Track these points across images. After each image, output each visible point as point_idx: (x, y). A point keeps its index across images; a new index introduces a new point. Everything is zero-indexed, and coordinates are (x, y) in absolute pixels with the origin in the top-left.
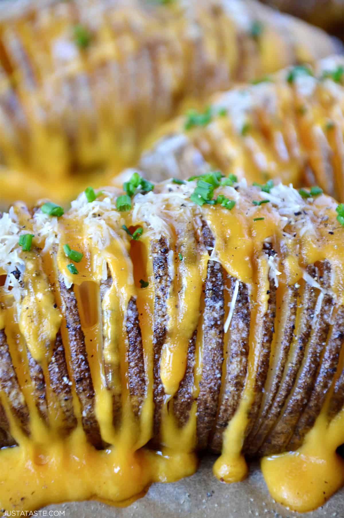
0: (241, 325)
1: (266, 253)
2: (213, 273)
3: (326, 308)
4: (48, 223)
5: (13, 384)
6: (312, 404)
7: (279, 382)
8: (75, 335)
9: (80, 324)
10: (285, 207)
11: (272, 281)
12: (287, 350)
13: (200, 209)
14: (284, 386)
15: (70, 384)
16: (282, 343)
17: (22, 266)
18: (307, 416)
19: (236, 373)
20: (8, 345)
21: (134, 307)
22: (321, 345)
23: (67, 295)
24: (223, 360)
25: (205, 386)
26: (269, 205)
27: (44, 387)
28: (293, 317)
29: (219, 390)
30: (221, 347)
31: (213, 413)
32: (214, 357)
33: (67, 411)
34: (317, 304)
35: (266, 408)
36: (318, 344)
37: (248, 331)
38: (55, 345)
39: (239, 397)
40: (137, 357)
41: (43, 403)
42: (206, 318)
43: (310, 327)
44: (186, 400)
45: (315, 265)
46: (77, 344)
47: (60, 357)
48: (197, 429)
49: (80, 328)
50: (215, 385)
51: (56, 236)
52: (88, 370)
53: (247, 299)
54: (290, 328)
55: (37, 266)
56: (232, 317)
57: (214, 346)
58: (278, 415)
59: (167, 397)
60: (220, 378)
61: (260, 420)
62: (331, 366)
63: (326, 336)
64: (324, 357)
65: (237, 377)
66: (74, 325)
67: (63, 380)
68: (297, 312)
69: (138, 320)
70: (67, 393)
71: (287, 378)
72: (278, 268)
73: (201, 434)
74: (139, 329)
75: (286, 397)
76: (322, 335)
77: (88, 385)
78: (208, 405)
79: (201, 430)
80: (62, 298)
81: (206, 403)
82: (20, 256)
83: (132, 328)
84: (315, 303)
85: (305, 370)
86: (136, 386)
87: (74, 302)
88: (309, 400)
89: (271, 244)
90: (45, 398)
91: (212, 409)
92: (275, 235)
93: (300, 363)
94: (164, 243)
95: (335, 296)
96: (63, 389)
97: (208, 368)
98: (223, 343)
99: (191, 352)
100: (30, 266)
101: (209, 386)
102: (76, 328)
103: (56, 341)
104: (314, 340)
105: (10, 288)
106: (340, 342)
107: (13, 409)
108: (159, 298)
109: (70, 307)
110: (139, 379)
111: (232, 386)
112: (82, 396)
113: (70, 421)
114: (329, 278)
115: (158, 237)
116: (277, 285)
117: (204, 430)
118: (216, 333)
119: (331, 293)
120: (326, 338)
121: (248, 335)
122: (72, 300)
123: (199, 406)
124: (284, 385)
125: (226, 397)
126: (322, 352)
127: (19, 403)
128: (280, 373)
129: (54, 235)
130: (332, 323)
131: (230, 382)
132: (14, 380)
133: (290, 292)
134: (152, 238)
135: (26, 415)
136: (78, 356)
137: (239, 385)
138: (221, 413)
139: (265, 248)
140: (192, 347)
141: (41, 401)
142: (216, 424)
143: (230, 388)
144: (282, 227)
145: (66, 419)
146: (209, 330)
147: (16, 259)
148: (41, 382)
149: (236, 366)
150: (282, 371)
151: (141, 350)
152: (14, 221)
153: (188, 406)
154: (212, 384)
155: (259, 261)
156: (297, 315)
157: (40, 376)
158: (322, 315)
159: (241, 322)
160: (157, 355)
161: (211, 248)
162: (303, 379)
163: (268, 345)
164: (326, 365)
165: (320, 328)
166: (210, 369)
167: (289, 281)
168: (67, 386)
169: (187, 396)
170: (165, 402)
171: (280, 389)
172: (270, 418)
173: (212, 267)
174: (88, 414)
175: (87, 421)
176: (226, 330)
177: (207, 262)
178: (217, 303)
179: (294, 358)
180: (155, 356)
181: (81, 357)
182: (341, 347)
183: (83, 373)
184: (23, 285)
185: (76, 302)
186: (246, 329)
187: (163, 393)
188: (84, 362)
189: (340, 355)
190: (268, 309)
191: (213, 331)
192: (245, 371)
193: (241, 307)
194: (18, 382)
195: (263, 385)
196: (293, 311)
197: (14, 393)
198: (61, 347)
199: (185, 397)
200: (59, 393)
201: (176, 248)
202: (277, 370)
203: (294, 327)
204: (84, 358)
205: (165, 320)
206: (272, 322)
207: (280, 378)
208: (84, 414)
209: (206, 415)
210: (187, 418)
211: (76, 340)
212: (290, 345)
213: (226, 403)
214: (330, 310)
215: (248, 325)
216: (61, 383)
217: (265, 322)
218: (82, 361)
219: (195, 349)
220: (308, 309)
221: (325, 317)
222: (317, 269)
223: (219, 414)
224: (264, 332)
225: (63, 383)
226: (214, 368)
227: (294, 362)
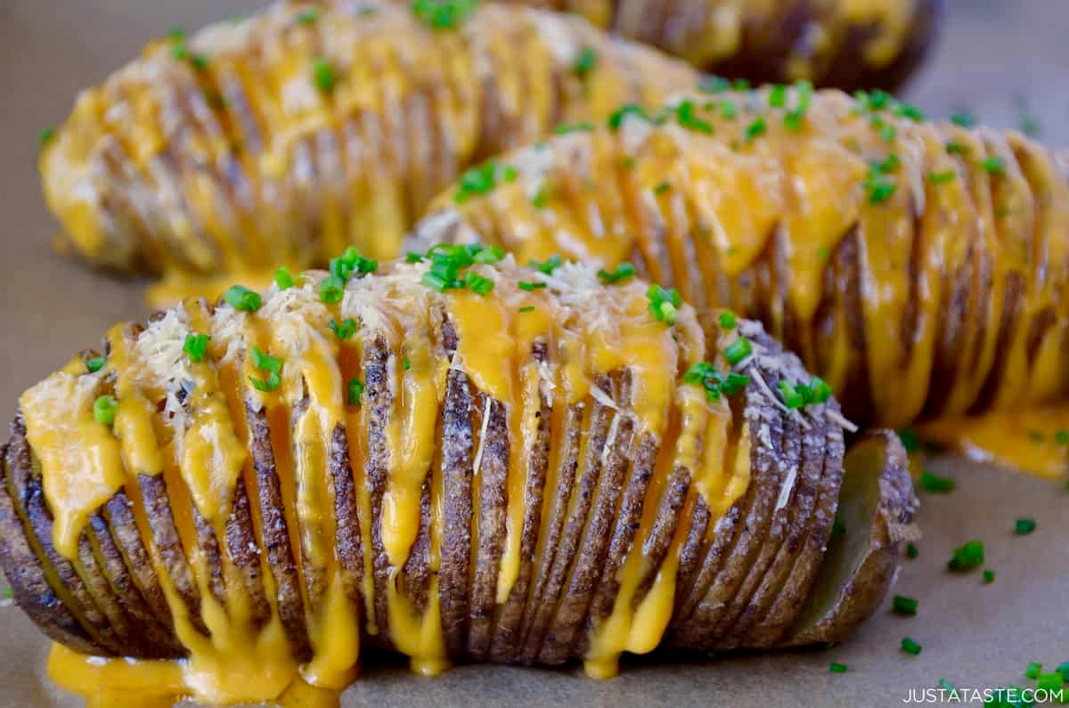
0: (497, 462)
1: (536, 358)
2: (456, 388)
3: (624, 436)
4: (232, 321)
5: (177, 553)
6: (605, 579)
7: (557, 545)
8: (266, 480)
9: (273, 463)
10: (570, 292)
11: (543, 398)
12: (567, 498)
13: (439, 296)
14: (563, 552)
15: (259, 552)
16: (559, 488)
17: (190, 384)
18: (600, 598)
19: (490, 534)
20: (168, 497)
21: (342, 437)
22: (615, 490)
23: (257, 422)
24: (472, 514)
25: (447, 554)
26: (546, 291)
27: (219, 560)
28: (575, 450)
29: (468, 558)
30: (469, 494)
31: (462, 594)
32: (459, 510)
33: (256, 593)
34: (611, 430)
35: (539, 584)
36: (610, 488)
37: (507, 471)
38: (235, 495)
39: (498, 568)
40: (348, 512)
41: (218, 583)
42: (445, 452)
43: (600, 464)
44: (421, 574)
45: (609, 375)
46: (270, 493)
47: (244, 513)
48: (442, 620)
49: (274, 469)
50: (461, 551)
51: (242, 338)
52: (285, 531)
53: (504, 425)
54: (571, 466)
55: (210, 382)
56: (484, 452)
57: (459, 493)
58: (559, 595)
59: (393, 571)
60: (469, 540)
61: (533, 604)
62: (632, 520)
63: (624, 477)
64: (621, 508)
65: (492, 539)
66: (265, 465)
67: (248, 547)
68: (582, 443)
69: (349, 458)
70: (254, 566)
71: (567, 540)
72: (553, 379)
73: (449, 627)
74: (350, 470)
75: (568, 567)
76: (617, 474)
77: (285, 554)
78: (453, 582)
79: (448, 621)
80: (249, 427)
81: (450, 579)
82: (189, 369)
83: (340, 469)
84: (607, 429)
85: (592, 527)
86: (348, 553)
87: (266, 431)
88: (601, 573)
89: (545, 345)
90: (221, 575)
91: (459, 588)
92: (550, 334)
93: (585, 516)
94: (383, 345)
95: (635, 419)
96: (249, 560)
97: (450, 527)
98: (471, 489)
99: (425, 503)
100: (201, 382)
101: (453, 553)
102: (268, 470)
103: (236, 489)
104: (605, 483)
105: (172, 415)
106: (644, 486)
107: (179, 592)
108: (374, 424)
109: (260, 438)
110: (351, 545)
111: (486, 554)
112: (277, 570)
113: (261, 609)
114: (628, 392)
115: (374, 338)
116: (550, 403)
117: (452, 621)
118: (461, 475)
119: (630, 414)
120: (624, 479)
121: (507, 477)
122: (263, 428)
123: (441, 582)
124: (563, 550)
125: (479, 570)
126: (618, 500)
127: (187, 583)
128: (557, 532)
129: (240, 337)
130: (633, 457)
131: (483, 547)
132: (177, 548)
133: (571, 414)
134: (365, 338)
135: (196, 602)
136: (271, 511)
137: (497, 552)
138: (475, 595)
139: (535, 350)
140: (427, 496)
141: (216, 580)
142: (470, 612)
143: (483, 556)
144: (563, 322)
145: (254, 606)
146: (451, 470)
147: (181, 372)
148: (214, 552)
149: (490, 523)
150: (561, 530)
151: (353, 501)
152: (182, 321)
153: (426, 583)
154: (458, 550)
155: (526, 369)
156: (582, 448)
157: (213, 542)
158: (617, 445)
159: (496, 459)
160: (375, 509)
161: (451, 352)
162: (592, 541)
163: (539, 490)
164: (623, 521)
165: (614, 465)
166: (453, 528)
167: (569, 399)
168: (254, 555)
169: (421, 568)
170: (391, 577)
171: (558, 557)
172: (547, 602)
173: (455, 379)
174: (285, 598)
175: (284, 608)
176: (476, 471)
177: (446, 371)
178: (460, 430)
179: (576, 510)
180: (372, 511)
181: (274, 511)
182: (645, 493)
183: (277, 536)
184: (190, 410)
185: (269, 431)
186: (504, 468)
187: (386, 564)
188: (279, 520)
189: (645, 505)
190: (538, 438)
191: (456, 472)
192: (503, 531)
193: (495, 437)
194: (183, 551)
195: (532, 550)
196: (575, 441)
197: (177, 567)
198: (244, 498)
199: (419, 571)
200: (242, 566)
201: (401, 351)
202: (552, 529)
203: (576, 464)
204: (279, 514)
205: (384, 456)
206: (545, 458)
207: (557, 540)
208: (281, 598)
209: (453, 597)
210: (425, 601)
211: (267, 486)
212: (570, 490)
213: (480, 579)
214: (629, 439)
215: (506, 462)
216: (245, 552)
217: (533, 458)
218: (277, 517)
219: (430, 498)
220: (595, 438)
221: (622, 449)
222: (611, 380)
223: (472, 596)
224: (533, 472)
225: (248, 552)
226: (460, 525)
227: (576, 515)
